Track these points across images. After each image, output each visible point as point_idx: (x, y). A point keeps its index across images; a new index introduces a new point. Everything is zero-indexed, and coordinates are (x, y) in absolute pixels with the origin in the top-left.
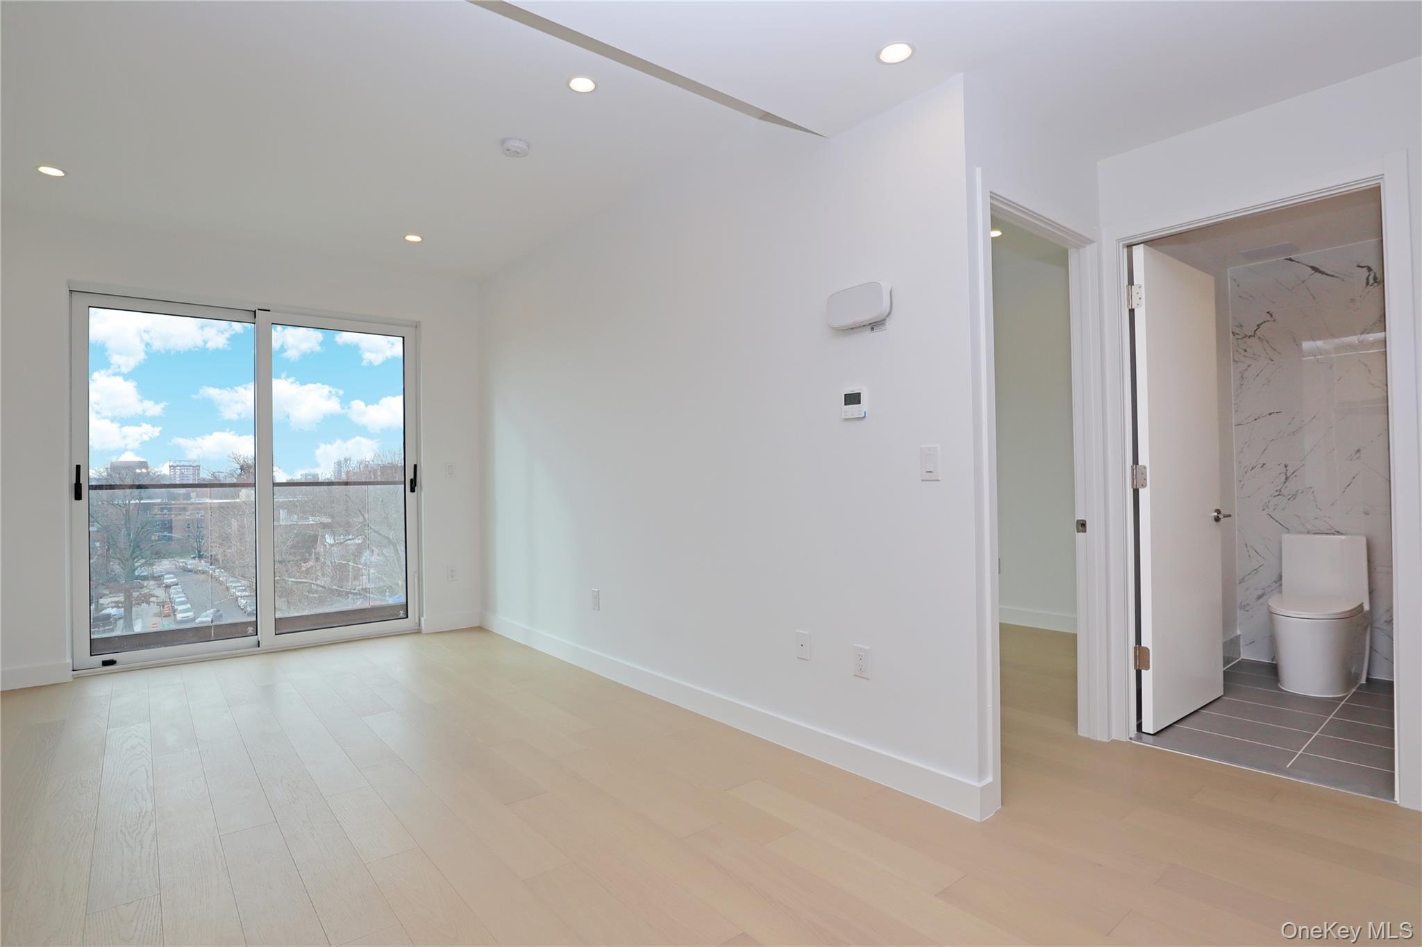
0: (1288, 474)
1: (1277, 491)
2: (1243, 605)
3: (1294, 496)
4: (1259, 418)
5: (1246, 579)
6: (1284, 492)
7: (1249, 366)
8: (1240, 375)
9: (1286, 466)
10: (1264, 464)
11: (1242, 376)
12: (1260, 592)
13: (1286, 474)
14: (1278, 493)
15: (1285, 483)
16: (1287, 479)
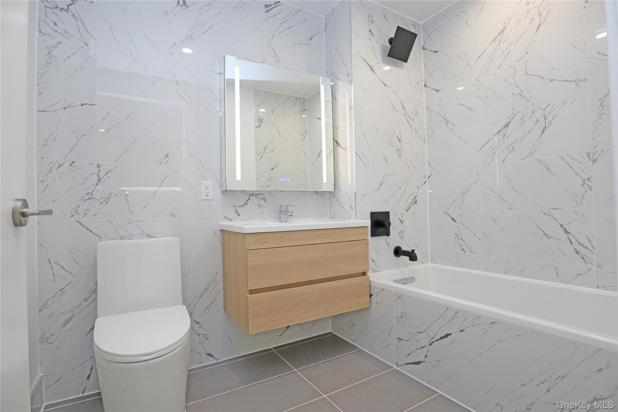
0: (101, 175)
1: (88, 194)
2: (45, 337)
3: (106, 200)
4: (69, 107)
5: (49, 303)
6: (96, 195)
7: (59, 43)
8: (47, 51)
9: (98, 166)
10: (73, 162)
11: (49, 53)
12: (67, 316)
13: (98, 175)
14: (89, 196)
15: (97, 184)
16: (99, 180)
